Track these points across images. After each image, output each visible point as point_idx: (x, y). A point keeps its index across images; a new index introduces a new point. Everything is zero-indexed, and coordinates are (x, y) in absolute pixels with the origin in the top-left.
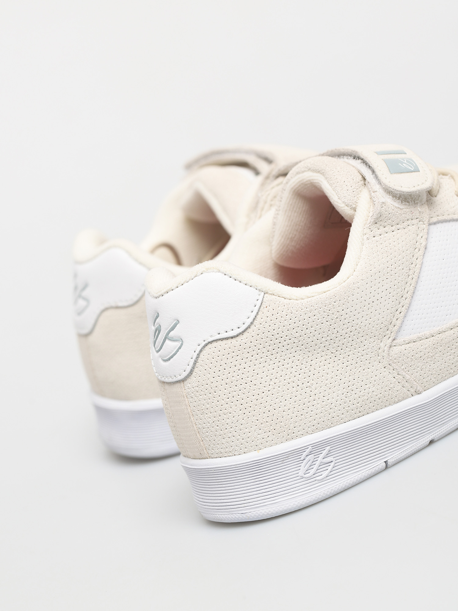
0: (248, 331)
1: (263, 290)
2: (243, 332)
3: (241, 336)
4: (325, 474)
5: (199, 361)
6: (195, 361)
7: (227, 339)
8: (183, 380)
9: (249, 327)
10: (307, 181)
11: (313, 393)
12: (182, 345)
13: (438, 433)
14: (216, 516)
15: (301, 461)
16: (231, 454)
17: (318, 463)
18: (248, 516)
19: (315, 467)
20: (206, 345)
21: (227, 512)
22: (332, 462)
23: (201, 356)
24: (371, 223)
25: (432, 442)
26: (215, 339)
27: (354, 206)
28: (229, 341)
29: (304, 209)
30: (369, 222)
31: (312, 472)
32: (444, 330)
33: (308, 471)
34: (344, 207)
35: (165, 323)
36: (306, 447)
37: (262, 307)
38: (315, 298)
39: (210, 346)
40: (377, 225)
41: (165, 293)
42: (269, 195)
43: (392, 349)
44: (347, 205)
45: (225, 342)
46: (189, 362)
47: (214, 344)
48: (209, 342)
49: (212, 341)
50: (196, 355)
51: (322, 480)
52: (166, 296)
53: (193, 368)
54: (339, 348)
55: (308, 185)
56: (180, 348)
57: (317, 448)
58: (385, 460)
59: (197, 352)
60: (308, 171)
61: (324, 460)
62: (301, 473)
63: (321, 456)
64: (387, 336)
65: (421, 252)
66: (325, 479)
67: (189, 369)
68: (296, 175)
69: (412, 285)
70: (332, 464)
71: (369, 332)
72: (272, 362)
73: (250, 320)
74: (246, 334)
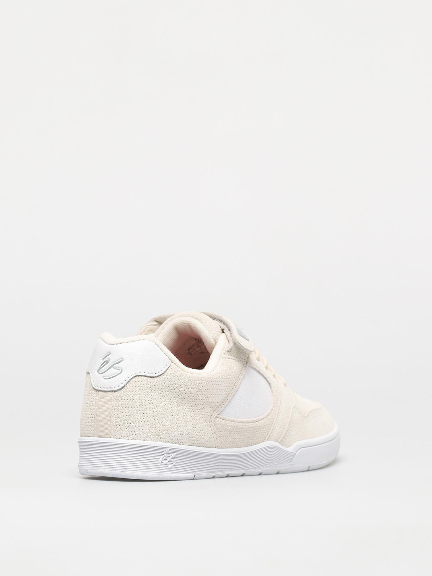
0: (159, 377)
1: (172, 360)
2: (157, 376)
3: (155, 378)
4: (170, 467)
5: (129, 383)
6: (127, 383)
7: (148, 377)
8: (115, 391)
9: (160, 375)
10: (186, 322)
11: (178, 423)
12: (121, 372)
13: (219, 474)
14: (102, 471)
15: (162, 455)
16: (127, 438)
17: (168, 459)
18: (125, 473)
19: (167, 461)
20: (136, 376)
21: (112, 469)
22: (174, 462)
23: (131, 381)
24: (226, 351)
25: (214, 477)
26: (142, 375)
27: (216, 340)
28: (149, 378)
29: (174, 337)
30: (225, 350)
31: (165, 463)
32: (239, 421)
33: (163, 462)
34: (211, 339)
35: (112, 359)
36: (167, 448)
37: (169, 368)
38: (194, 375)
39: (137, 377)
40: (228, 353)
41: (119, 343)
42: (147, 328)
43: (216, 418)
44: (213, 338)
45: (146, 378)
46: (123, 382)
47: (140, 377)
48: (138, 375)
49: (139, 376)
50: (129, 379)
51: (167, 469)
52: (119, 345)
53: (125, 386)
54: (196, 406)
55: (186, 324)
56: (119, 374)
57: (172, 451)
58: (195, 474)
59: (130, 378)
60: (188, 317)
61: (172, 459)
62: (160, 461)
63: (171, 457)
64: (217, 411)
65: (242, 377)
66: (169, 470)
67: (121, 386)
68: (179, 317)
69: (235, 391)
70: (174, 463)
71: (211, 404)
72: (165, 398)
73: (163, 372)
74: (158, 378)
